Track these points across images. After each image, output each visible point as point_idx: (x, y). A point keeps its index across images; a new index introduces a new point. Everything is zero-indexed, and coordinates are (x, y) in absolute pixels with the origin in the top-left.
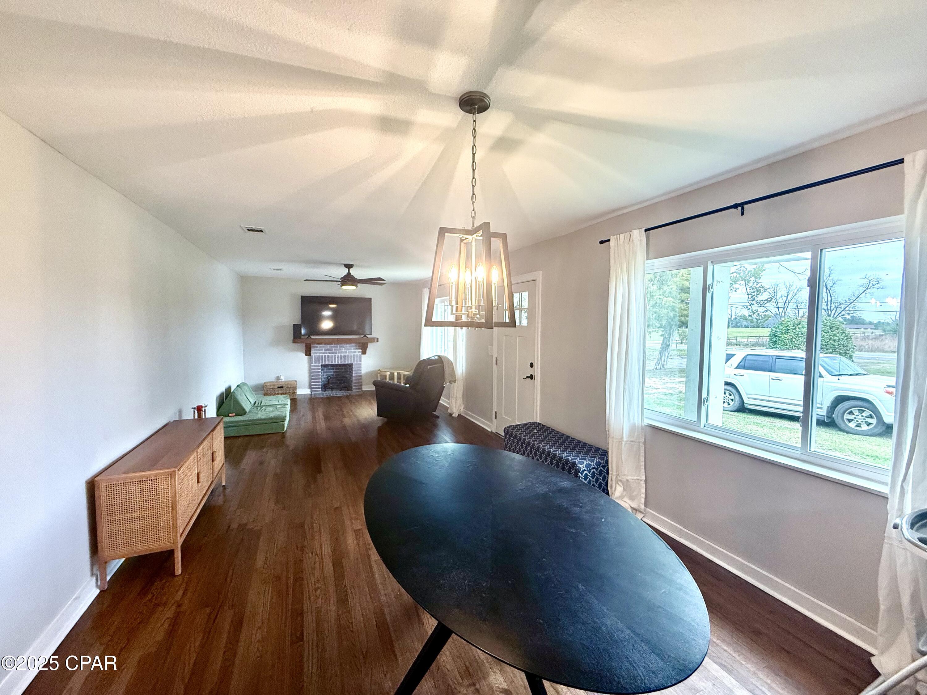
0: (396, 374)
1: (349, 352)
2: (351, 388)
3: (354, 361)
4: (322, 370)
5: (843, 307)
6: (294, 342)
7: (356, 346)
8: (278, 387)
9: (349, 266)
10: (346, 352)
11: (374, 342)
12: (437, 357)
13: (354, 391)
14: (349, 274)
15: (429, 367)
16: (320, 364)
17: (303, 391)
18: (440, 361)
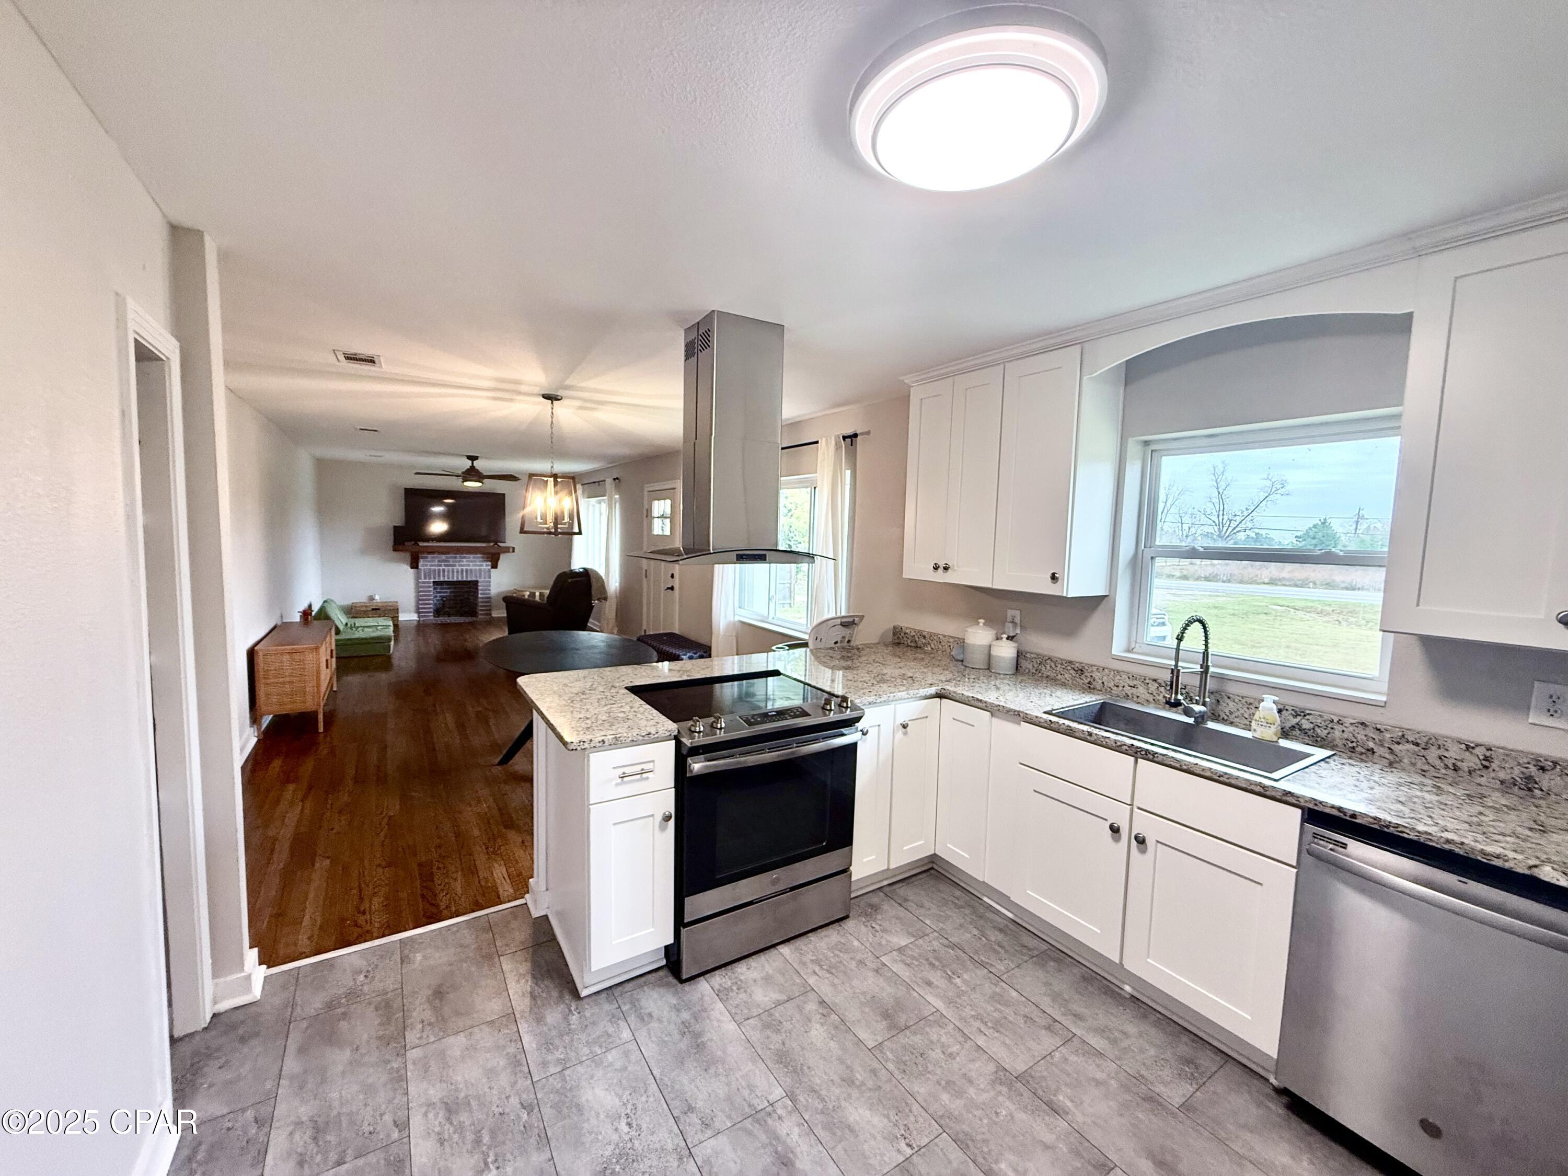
0: (537, 594)
1: (473, 565)
2: (477, 613)
3: (480, 577)
4: (435, 589)
5: (1238, 519)
6: (395, 550)
7: (483, 557)
8: (373, 609)
9: (473, 458)
10: (469, 565)
11: (509, 552)
12: (581, 570)
13: (480, 617)
14: (473, 467)
15: (570, 580)
16: (432, 580)
17: (408, 616)
18: (586, 575)
